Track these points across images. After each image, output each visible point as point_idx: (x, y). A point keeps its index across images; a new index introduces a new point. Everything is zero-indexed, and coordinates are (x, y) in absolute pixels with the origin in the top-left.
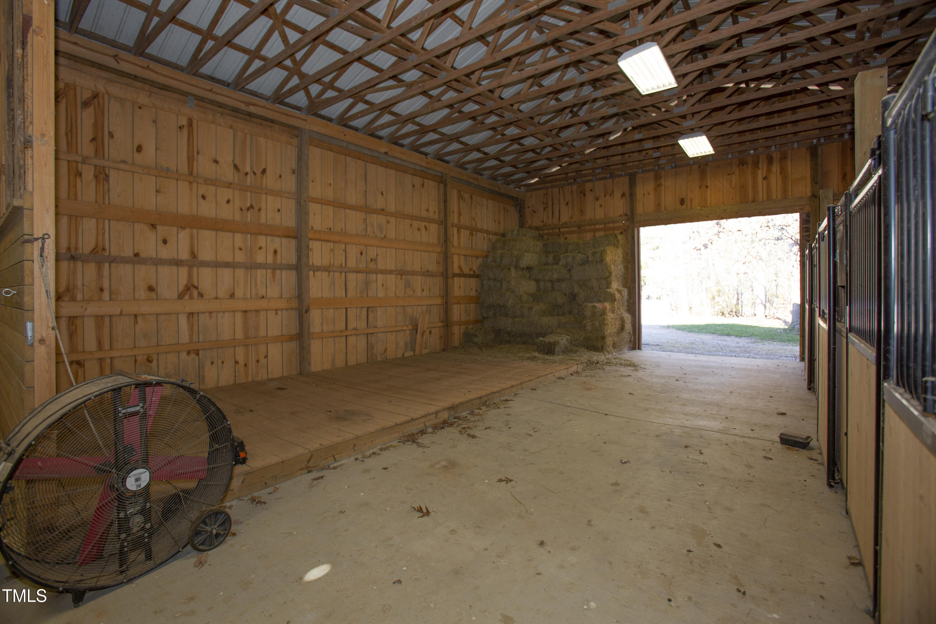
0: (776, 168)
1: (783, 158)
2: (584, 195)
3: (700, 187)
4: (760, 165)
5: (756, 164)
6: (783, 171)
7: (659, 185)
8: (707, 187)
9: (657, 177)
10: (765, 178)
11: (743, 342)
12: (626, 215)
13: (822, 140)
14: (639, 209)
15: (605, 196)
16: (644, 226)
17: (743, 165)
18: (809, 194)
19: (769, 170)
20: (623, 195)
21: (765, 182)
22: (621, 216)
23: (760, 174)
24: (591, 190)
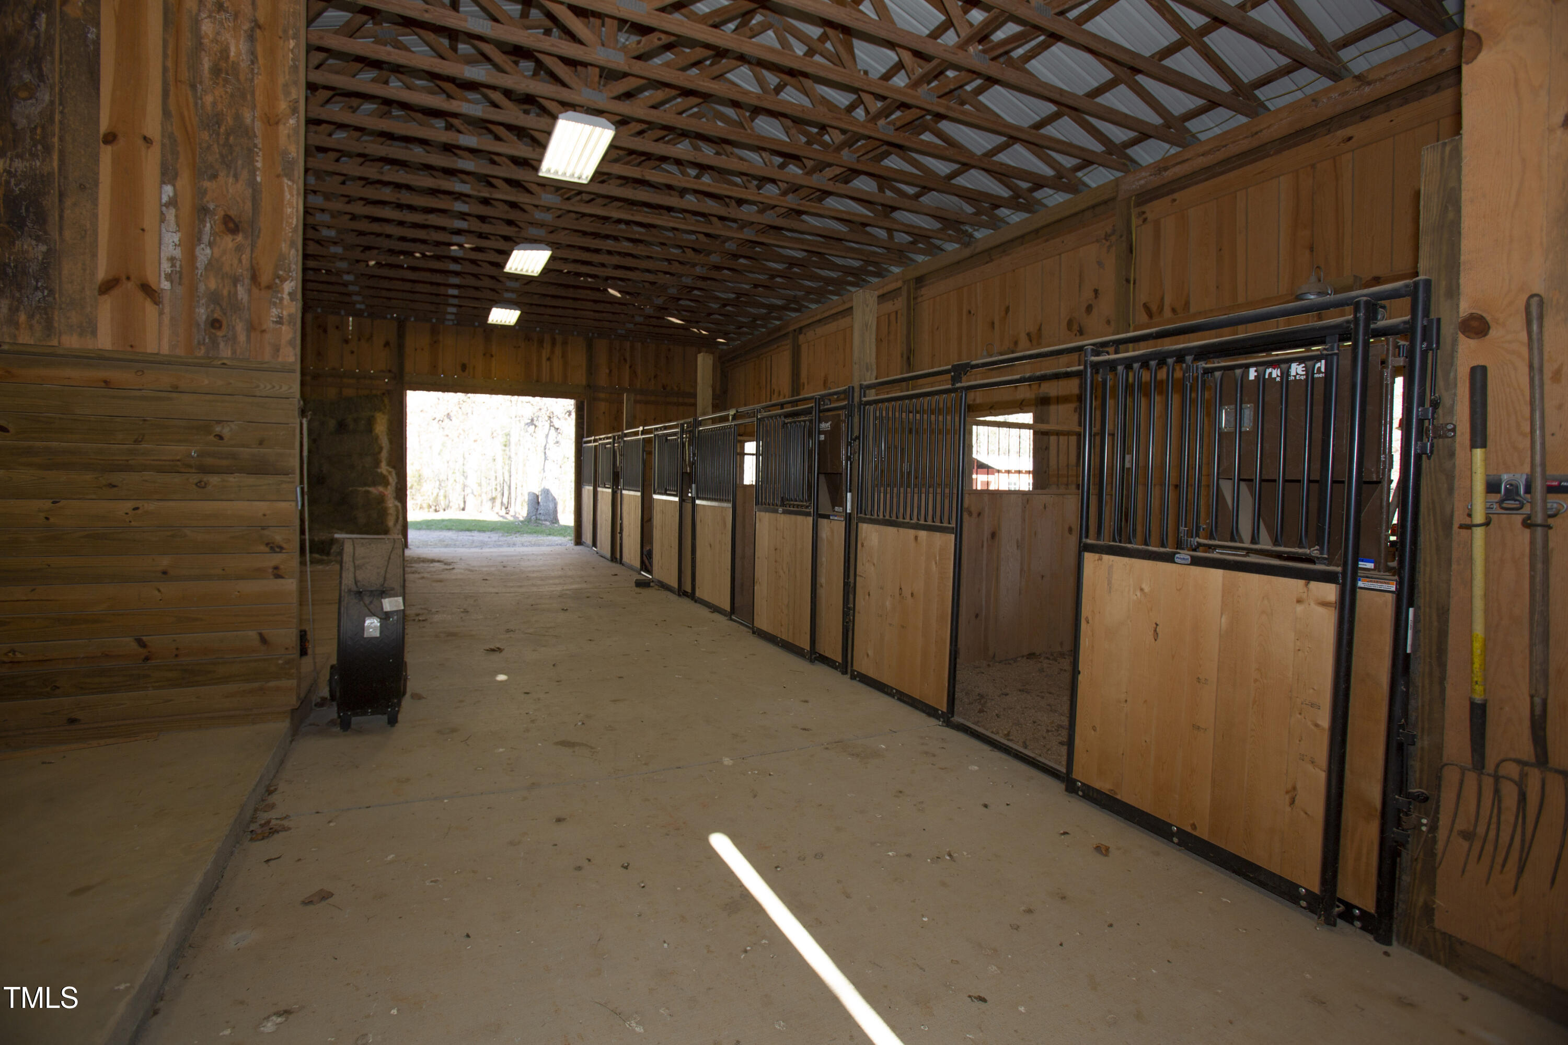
0: (558, 351)
1: (565, 343)
2: (325, 331)
3: (484, 355)
4: (545, 345)
5: (541, 342)
6: (564, 356)
7: (435, 342)
8: (492, 356)
9: (434, 331)
10: (549, 359)
11: (494, 537)
12: (390, 371)
13: (596, 335)
14: (409, 366)
15: (359, 340)
16: (414, 389)
17: (529, 340)
18: (584, 382)
19: (552, 352)
20: (387, 344)
21: (548, 362)
22: (382, 371)
23: (545, 353)
24: (337, 327)
